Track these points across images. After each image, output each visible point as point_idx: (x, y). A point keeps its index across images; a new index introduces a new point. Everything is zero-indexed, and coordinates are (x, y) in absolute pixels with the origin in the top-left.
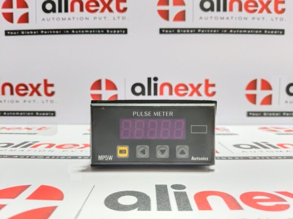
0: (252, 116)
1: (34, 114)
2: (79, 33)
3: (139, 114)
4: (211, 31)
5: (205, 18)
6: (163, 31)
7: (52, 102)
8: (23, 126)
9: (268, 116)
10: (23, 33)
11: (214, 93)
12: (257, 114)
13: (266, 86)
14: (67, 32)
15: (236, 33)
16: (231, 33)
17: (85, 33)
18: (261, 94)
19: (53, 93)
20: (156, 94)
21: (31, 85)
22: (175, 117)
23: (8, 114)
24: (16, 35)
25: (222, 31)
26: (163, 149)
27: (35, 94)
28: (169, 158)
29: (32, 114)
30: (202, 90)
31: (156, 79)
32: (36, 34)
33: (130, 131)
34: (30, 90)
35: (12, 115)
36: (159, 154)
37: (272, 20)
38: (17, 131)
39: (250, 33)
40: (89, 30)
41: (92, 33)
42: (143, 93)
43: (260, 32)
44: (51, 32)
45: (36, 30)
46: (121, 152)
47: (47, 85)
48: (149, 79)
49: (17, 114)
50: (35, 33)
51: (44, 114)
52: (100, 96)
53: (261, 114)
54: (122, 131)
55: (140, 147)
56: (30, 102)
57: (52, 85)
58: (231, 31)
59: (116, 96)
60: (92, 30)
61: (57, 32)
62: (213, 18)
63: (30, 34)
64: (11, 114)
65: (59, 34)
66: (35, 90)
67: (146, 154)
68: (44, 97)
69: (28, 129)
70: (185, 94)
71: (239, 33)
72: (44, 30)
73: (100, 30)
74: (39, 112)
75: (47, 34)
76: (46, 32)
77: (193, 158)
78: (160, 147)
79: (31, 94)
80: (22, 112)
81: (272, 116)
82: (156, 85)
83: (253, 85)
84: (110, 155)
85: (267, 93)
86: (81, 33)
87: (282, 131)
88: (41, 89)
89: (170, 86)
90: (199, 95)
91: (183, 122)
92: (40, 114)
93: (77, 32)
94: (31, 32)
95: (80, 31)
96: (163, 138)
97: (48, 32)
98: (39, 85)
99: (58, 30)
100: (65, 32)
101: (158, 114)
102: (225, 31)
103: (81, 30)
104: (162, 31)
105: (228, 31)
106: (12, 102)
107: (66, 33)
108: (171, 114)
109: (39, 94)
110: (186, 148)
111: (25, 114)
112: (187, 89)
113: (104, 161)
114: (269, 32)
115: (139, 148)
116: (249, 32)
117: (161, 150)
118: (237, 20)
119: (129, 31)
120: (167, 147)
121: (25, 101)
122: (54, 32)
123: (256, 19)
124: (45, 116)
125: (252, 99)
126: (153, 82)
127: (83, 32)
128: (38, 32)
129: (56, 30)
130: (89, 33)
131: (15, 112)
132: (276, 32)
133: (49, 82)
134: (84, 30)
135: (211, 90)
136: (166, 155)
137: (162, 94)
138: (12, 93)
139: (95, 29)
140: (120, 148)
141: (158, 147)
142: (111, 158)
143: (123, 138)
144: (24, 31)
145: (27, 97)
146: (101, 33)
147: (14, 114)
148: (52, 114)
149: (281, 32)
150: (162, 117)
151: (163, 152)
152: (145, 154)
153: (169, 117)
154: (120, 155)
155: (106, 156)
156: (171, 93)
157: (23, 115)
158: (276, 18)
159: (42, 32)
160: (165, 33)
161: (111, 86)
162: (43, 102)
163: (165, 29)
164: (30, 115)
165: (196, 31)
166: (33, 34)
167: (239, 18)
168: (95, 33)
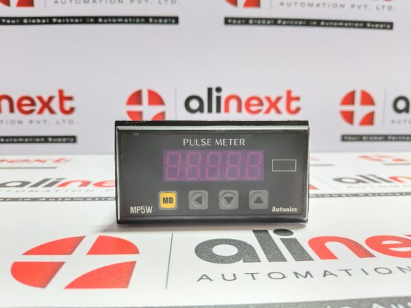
0: (347, 140)
1: (45, 140)
2: (108, 23)
3: (192, 143)
4: (296, 23)
5: (287, 4)
6: (230, 21)
7: (71, 122)
8: (32, 158)
9: (369, 140)
10: (25, 21)
11: (298, 110)
12: (353, 138)
13: (367, 99)
14: (92, 20)
15: (330, 26)
16: (322, 26)
17: (117, 23)
18: (360, 111)
19: (72, 110)
20: (218, 110)
21: (40, 98)
22: (248, 147)
23: (7, 140)
24: (16, 24)
25: (310, 23)
26: (229, 195)
27: (46, 111)
28: (238, 209)
29: (42, 140)
30: (282, 105)
31: (219, 90)
32: (46, 23)
33: (179, 168)
34: (39, 105)
35: (13, 142)
36: (223, 204)
37: (378, 9)
38: (25, 165)
39: (348, 27)
40: (123, 18)
41: (129, 23)
42: (201, 109)
43: (361, 25)
44: (67, 20)
45: (45, 18)
46: (165, 200)
47: (63, 98)
48: (210, 90)
49: (21, 140)
50: (44, 21)
51: (59, 140)
52: (140, 113)
53: (359, 138)
54: (167, 169)
55: (195, 194)
56: (38, 122)
57: (70, 98)
58: (322, 23)
59: (163, 114)
60: (128, 18)
61: (77, 21)
62: (298, 4)
63: (36, 23)
64: (11, 140)
65: (79, 23)
66: (46, 105)
67: (203, 204)
68: (59, 115)
69: (40, 161)
70: (259, 111)
71: (333, 26)
72: (57, 18)
73: (140, 18)
74: (53, 137)
75: (62, 23)
76: (60, 21)
77: (274, 209)
78: (224, 194)
79: (41, 112)
80: (28, 137)
81: (374, 140)
82: (219, 98)
83: (349, 99)
84: (148, 205)
85: (368, 109)
86: (112, 23)
87: (389, 161)
88: (55, 105)
89: (239, 100)
90: (278, 111)
91: (260, 154)
92: (55, 140)
93: (105, 21)
94: (39, 21)
95: (110, 20)
96: (229, 179)
97: (64, 21)
98: (51, 98)
99: (78, 18)
100: (88, 20)
101: (221, 142)
102: (315, 23)
103: (112, 18)
104: (228, 21)
105: (318, 23)
106: (12, 122)
107: (90, 23)
108: (242, 142)
109: (52, 111)
110: (264, 195)
111: (32, 140)
112: (261, 103)
113: (139, 215)
114: (373, 26)
115: (193, 195)
116: (346, 24)
117: (226, 198)
118: (331, 7)
119: (181, 20)
120: (236, 192)
121: (31, 122)
122: (72, 20)
123: (356, 8)
124: (61, 142)
125: (349, 117)
126: (215, 94)
127: (114, 20)
128: (48, 20)
129: (74, 18)
130: (123, 23)
131: (18, 137)
132: (382, 26)
133: (66, 94)
134: (117, 18)
135: (294, 105)
136: (234, 205)
137: (227, 110)
138: (12, 110)
139: (132, 18)
140: (163, 195)
141: (222, 192)
142: (149, 210)
143: (169, 179)
144: (28, 18)
145: (34, 116)
146: (140, 23)
147: (15, 140)
148: (72, 140)
149: (388, 26)
150: (228, 147)
151: (229, 200)
152: (201, 204)
153: (239, 148)
154: (164, 206)
155: (141, 208)
156: (239, 110)
157: (29, 142)
158: (383, 7)
159: (55, 20)
160: (232, 23)
161: (155, 99)
162: (58, 123)
163: (233, 19)
164: (40, 142)
165: (275, 22)
166: (41, 23)
167: (333, 5)
168: (132, 23)
